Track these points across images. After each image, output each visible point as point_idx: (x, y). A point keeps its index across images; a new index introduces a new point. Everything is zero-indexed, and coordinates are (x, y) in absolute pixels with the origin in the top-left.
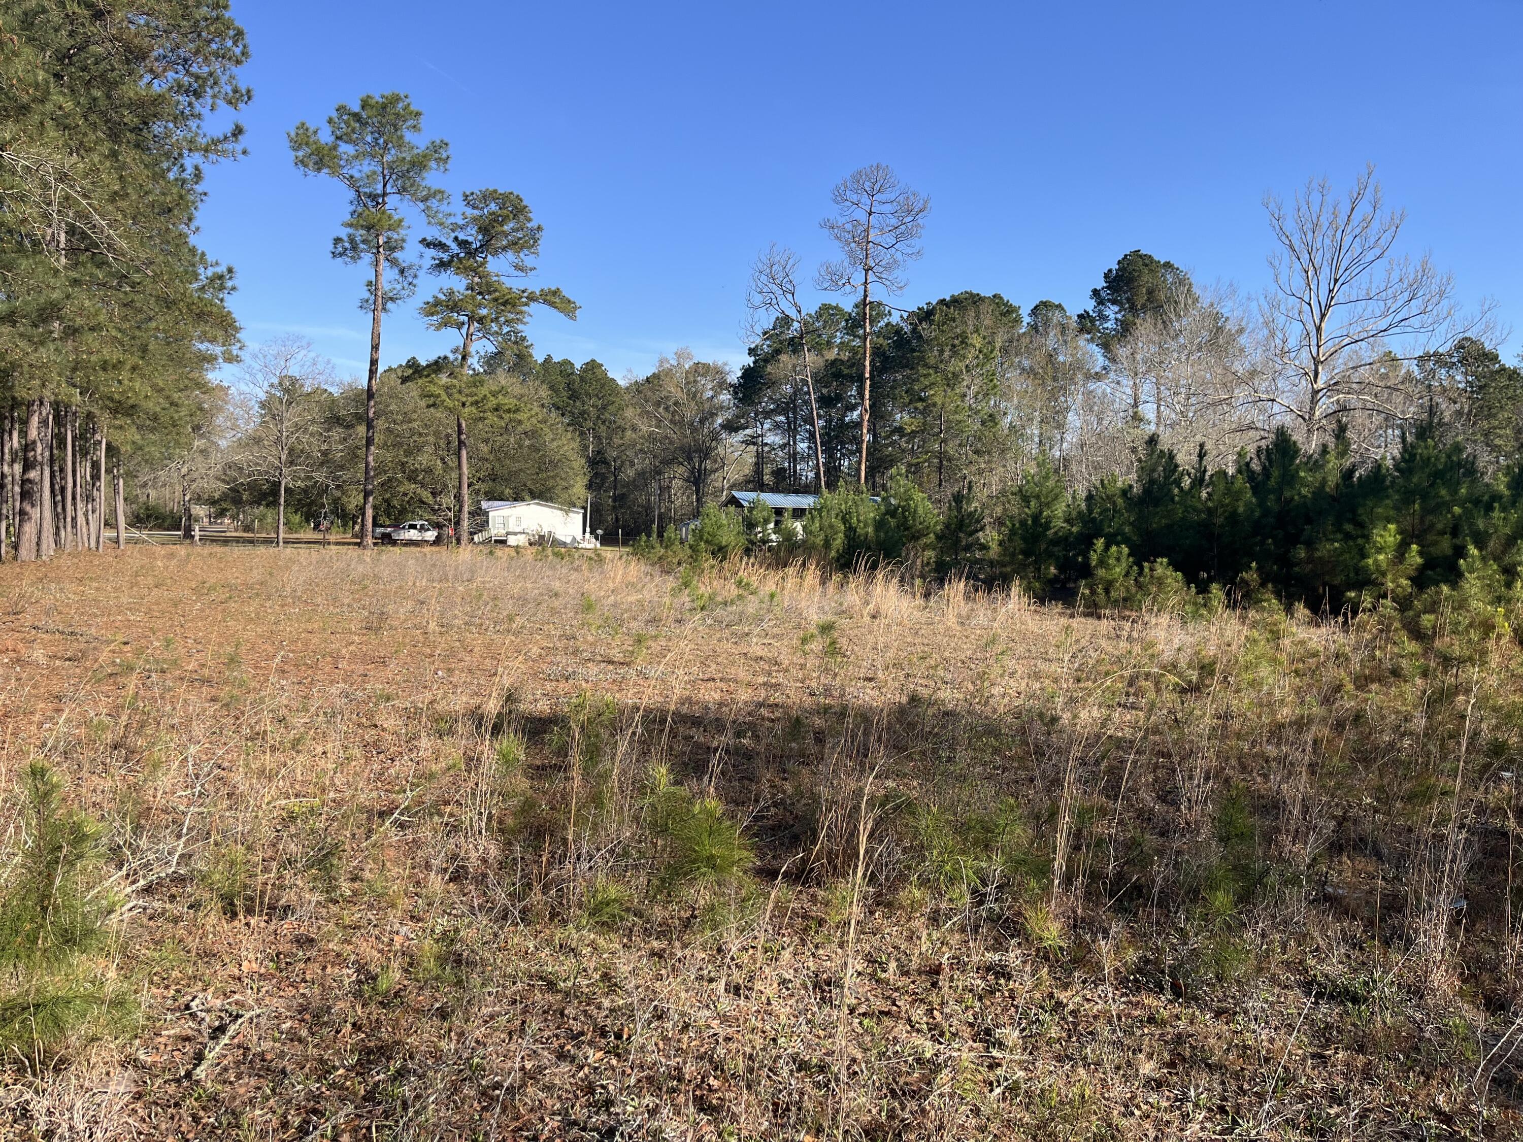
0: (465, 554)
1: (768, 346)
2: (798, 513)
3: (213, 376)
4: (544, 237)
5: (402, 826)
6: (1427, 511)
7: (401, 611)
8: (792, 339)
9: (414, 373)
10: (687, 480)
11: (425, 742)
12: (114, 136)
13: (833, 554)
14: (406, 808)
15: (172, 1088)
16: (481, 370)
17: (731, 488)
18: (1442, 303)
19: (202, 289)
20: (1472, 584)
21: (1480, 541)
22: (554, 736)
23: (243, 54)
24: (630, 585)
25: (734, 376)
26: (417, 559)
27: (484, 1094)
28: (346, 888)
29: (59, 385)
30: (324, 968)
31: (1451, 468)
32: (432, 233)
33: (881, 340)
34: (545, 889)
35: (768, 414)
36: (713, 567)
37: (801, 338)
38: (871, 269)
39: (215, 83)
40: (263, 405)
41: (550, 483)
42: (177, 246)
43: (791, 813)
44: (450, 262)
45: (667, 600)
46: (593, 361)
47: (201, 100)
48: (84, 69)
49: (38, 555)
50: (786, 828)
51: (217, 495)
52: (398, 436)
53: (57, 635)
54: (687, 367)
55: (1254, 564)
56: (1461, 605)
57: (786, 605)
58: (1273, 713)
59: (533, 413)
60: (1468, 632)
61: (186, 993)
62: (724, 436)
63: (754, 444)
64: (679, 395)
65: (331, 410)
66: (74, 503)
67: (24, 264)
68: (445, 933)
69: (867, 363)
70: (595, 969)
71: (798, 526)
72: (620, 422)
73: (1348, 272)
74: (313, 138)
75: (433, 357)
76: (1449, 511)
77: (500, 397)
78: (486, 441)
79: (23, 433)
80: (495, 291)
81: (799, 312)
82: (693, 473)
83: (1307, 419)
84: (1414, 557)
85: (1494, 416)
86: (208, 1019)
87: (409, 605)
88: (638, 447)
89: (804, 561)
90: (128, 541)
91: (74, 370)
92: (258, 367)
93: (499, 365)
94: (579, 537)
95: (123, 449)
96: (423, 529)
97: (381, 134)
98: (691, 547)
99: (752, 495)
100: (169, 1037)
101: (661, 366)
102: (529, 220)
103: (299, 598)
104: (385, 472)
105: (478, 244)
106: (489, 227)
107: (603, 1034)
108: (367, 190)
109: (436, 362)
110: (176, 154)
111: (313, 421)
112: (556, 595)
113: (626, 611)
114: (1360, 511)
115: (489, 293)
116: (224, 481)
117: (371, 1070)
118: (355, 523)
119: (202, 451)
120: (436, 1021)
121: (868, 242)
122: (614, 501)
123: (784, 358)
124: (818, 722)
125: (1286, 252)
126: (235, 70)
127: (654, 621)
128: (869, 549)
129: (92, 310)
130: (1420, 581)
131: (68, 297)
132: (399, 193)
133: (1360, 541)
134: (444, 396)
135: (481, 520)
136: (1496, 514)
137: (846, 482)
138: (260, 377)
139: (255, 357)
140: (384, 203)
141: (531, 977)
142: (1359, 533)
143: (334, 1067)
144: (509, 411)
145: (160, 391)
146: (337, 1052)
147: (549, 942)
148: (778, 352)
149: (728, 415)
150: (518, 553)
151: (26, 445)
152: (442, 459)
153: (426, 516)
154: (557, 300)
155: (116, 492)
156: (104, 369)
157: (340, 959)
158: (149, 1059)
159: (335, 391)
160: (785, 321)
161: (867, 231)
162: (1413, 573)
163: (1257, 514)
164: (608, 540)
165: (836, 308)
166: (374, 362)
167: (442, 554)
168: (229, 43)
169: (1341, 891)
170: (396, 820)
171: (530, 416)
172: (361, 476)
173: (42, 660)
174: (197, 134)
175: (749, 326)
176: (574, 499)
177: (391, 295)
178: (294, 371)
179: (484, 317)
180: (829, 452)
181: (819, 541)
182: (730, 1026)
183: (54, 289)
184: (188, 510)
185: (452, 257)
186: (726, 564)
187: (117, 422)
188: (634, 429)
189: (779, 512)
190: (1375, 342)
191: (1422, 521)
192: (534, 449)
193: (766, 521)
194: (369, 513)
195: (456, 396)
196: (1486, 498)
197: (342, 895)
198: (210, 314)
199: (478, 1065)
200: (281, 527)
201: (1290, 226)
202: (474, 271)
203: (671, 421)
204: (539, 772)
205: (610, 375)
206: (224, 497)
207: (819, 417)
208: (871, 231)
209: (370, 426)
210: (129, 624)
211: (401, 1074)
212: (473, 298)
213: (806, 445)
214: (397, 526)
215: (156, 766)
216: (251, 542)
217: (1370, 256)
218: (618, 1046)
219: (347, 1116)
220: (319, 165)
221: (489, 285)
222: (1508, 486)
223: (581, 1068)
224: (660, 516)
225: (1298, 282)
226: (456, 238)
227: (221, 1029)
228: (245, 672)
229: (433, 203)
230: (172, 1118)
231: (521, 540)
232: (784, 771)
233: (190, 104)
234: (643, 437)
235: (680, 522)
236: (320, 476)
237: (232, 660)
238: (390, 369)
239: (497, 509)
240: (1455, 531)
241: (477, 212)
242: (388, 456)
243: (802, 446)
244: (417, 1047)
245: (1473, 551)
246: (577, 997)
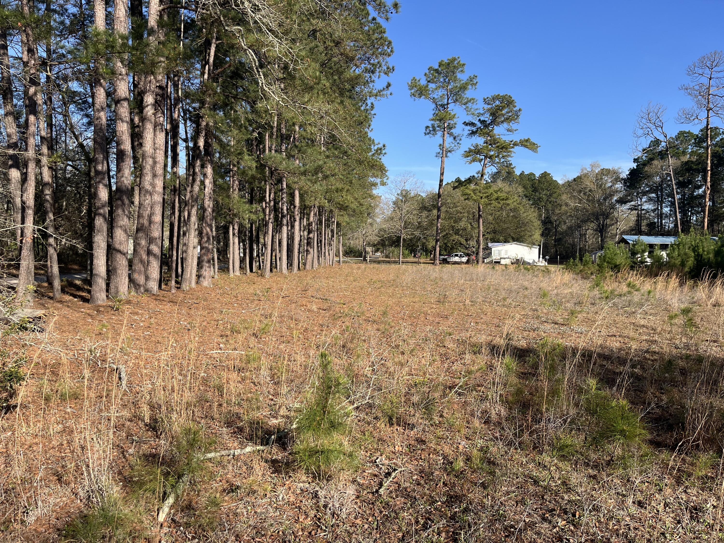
0: (481, 268)
1: (646, 157)
2: (664, 247)
3: (375, 192)
4: (522, 114)
5: (460, 394)
7: (453, 294)
8: (660, 152)
9: (459, 185)
10: (596, 230)
11: (467, 356)
12: (341, 94)
13: (687, 269)
14: (461, 386)
15: (370, 496)
16: (490, 181)
17: (622, 234)
19: (373, 155)
22: (531, 359)
23: (391, 51)
24: (565, 284)
25: (625, 174)
26: (459, 270)
27: (506, 529)
28: (437, 419)
29: (321, 199)
30: (429, 455)
32: (469, 119)
33: (717, 149)
34: (531, 434)
35: (645, 193)
36: (612, 276)
37: (667, 151)
38: (711, 109)
39: (380, 66)
40: (394, 203)
41: (522, 234)
42: (364, 137)
43: (668, 412)
44: (477, 131)
45: (586, 292)
46: (545, 172)
47: (374, 74)
48: (331, 68)
49: (312, 268)
50: (664, 420)
51: (376, 242)
52: (451, 214)
53: (320, 300)
54: (597, 171)
57: (657, 297)
59: (515, 200)
61: (374, 456)
62: (618, 206)
63: (636, 210)
64: (592, 186)
65: (422, 203)
66: (325, 247)
67: (309, 151)
68: (482, 447)
69: (709, 162)
70: (559, 479)
71: (664, 254)
72: (559, 202)
74: (418, 83)
75: (467, 177)
77: (499, 193)
78: (491, 214)
79: (308, 219)
80: (497, 143)
81: (666, 137)
82: (599, 226)
86: (383, 468)
87: (457, 292)
88: (569, 214)
89: (669, 273)
90: (344, 262)
91: (327, 192)
92: (393, 187)
93: (498, 178)
94: (536, 259)
95: (342, 224)
96: (461, 256)
97: (447, 77)
98: (598, 265)
99: (636, 237)
100: (368, 473)
101: (582, 172)
102: (515, 107)
103: (409, 287)
104: (445, 231)
105: (490, 121)
106: (495, 113)
107: (566, 513)
108: (440, 103)
109: (469, 179)
110: (364, 99)
111: (415, 209)
112: (526, 288)
113: (564, 298)
115: (495, 144)
116: (379, 236)
117: (453, 505)
118: (431, 254)
119: (370, 224)
120: (481, 489)
121: (709, 95)
122: (555, 242)
123: (655, 162)
124: (681, 363)
126: (388, 59)
127: (580, 303)
128: (711, 267)
129: (333, 168)
131: (325, 163)
132: (454, 102)
134: (472, 194)
135: (488, 251)
137: (695, 228)
138: (394, 191)
139: (392, 182)
140: (448, 108)
141: (525, 476)
143: (436, 500)
144: (503, 199)
145: (356, 199)
146: (437, 494)
147: (534, 461)
148: (652, 159)
149: (621, 195)
150: (506, 268)
151: (309, 224)
152: (471, 224)
153: (462, 250)
154: (528, 144)
155: (339, 242)
156: (337, 192)
157: (436, 452)
158: (361, 482)
159: (424, 195)
160: (657, 142)
161: (708, 88)
164: (551, 261)
165: (689, 132)
166: (441, 181)
167: (470, 268)
168: (386, 48)
170: (456, 392)
171: (513, 202)
172: (434, 233)
173: (316, 310)
174: (373, 89)
175: (634, 147)
176: (534, 241)
177: (449, 149)
178: (407, 187)
179: (492, 155)
180: (684, 213)
181: (678, 262)
182: (636, 522)
183: (320, 160)
184: (365, 249)
185: (478, 129)
186: (619, 275)
187: (341, 213)
188: (567, 205)
189: (651, 246)
192: (515, 217)
193: (644, 251)
194: (438, 249)
195: (478, 194)
197: (434, 423)
198: (376, 165)
199: (502, 514)
200: (401, 256)
202: (488, 134)
203: (587, 200)
204: (523, 376)
205: (554, 179)
206: (379, 243)
207: (678, 193)
208: (711, 88)
209: (439, 210)
210: (345, 296)
211: (466, 511)
212: (487, 147)
213: (669, 209)
214: (449, 255)
215: (358, 356)
216: (389, 262)
218: (574, 520)
219: (443, 524)
220: (421, 95)
221: (495, 140)
223: (555, 527)
224: (580, 249)
226: (480, 120)
227: (388, 474)
228: (389, 319)
229: (469, 105)
230: (371, 509)
231: (508, 262)
232: (662, 389)
233: (370, 77)
234: (571, 209)
235: (591, 252)
236: (417, 233)
237: (384, 313)
238: (448, 184)
239: (496, 246)
241: (489, 106)
242: (446, 223)
243: (666, 210)
244: (473, 499)
246: (550, 491)
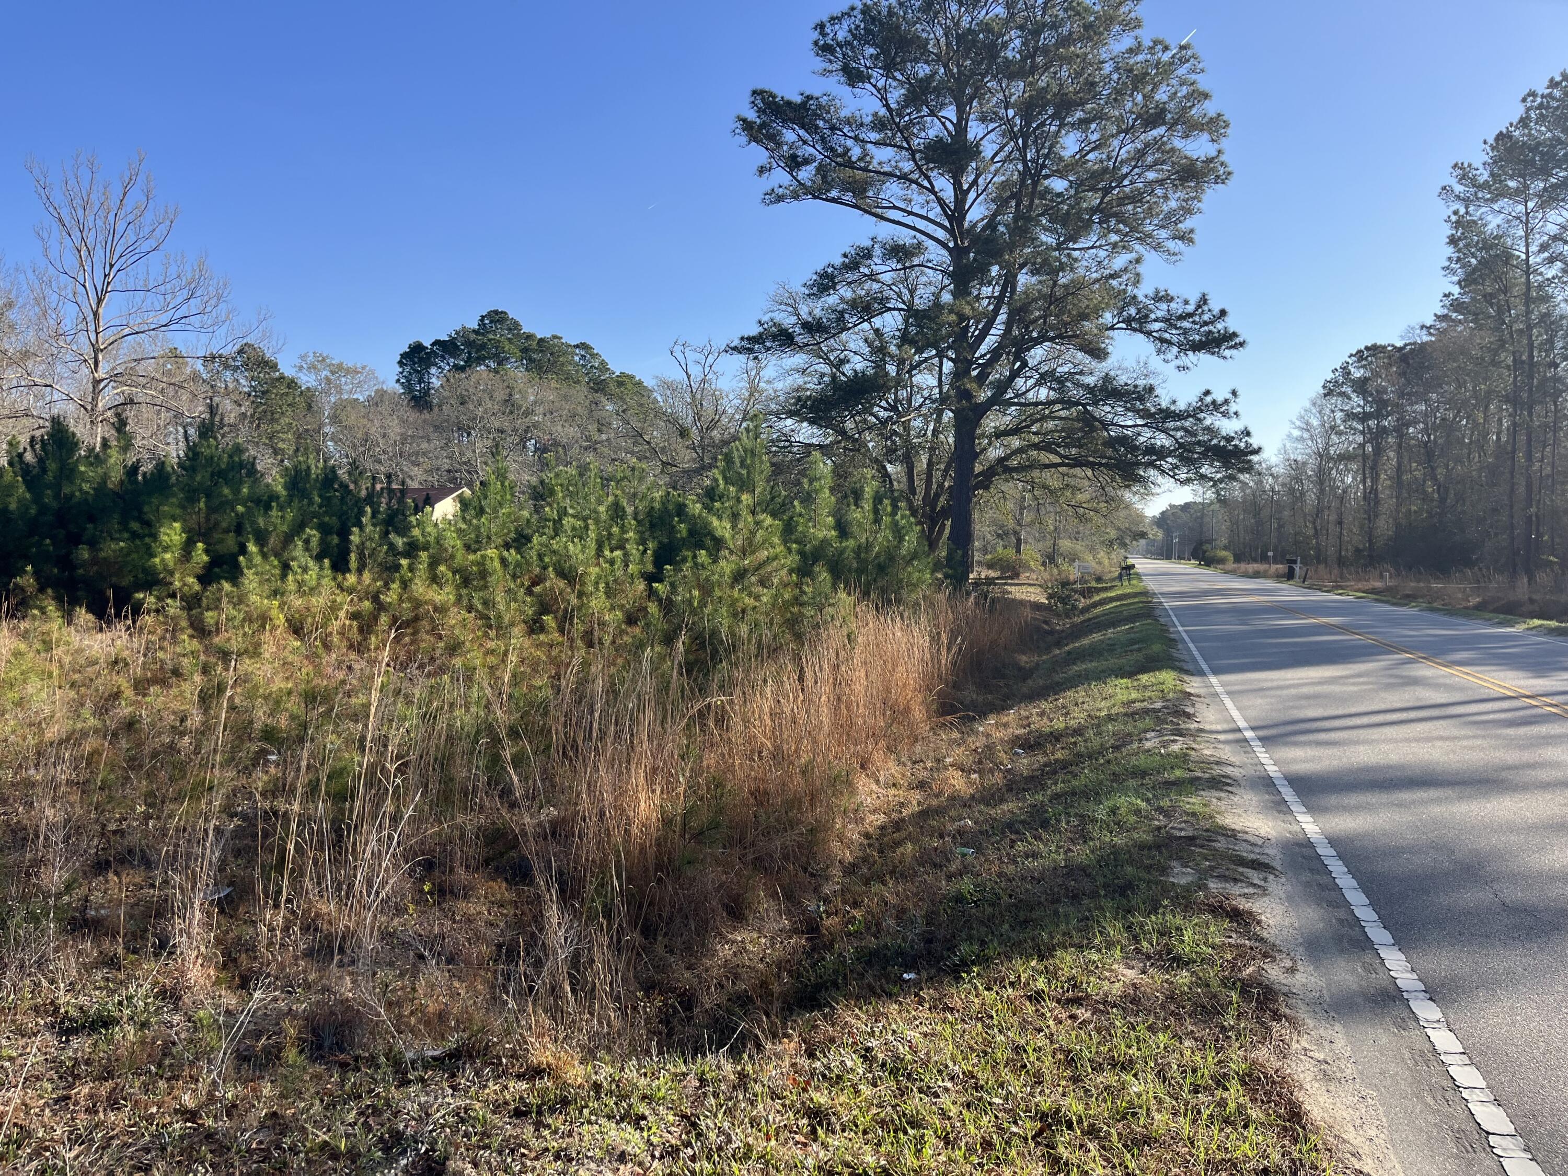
6: (211, 510)
18: (220, 306)
20: (250, 580)
21: (261, 538)
31: (233, 468)
55: (29, 568)
56: (240, 600)
58: (42, 732)
60: (243, 627)
73: (123, 259)
76: (233, 509)
83: (89, 409)
84: (200, 555)
85: (277, 421)
114: (146, 509)
125: (56, 225)
130: (206, 578)
133: (147, 540)
136: (274, 513)
142: (147, 532)
162: (199, 571)
163: (33, 511)
169: (103, 912)
190: (157, 336)
191: (207, 519)
196: (265, 498)
201: (58, 197)
217: (146, 247)
222: (286, 487)
225: (70, 261)
240: (239, 529)
245: (252, 548)
